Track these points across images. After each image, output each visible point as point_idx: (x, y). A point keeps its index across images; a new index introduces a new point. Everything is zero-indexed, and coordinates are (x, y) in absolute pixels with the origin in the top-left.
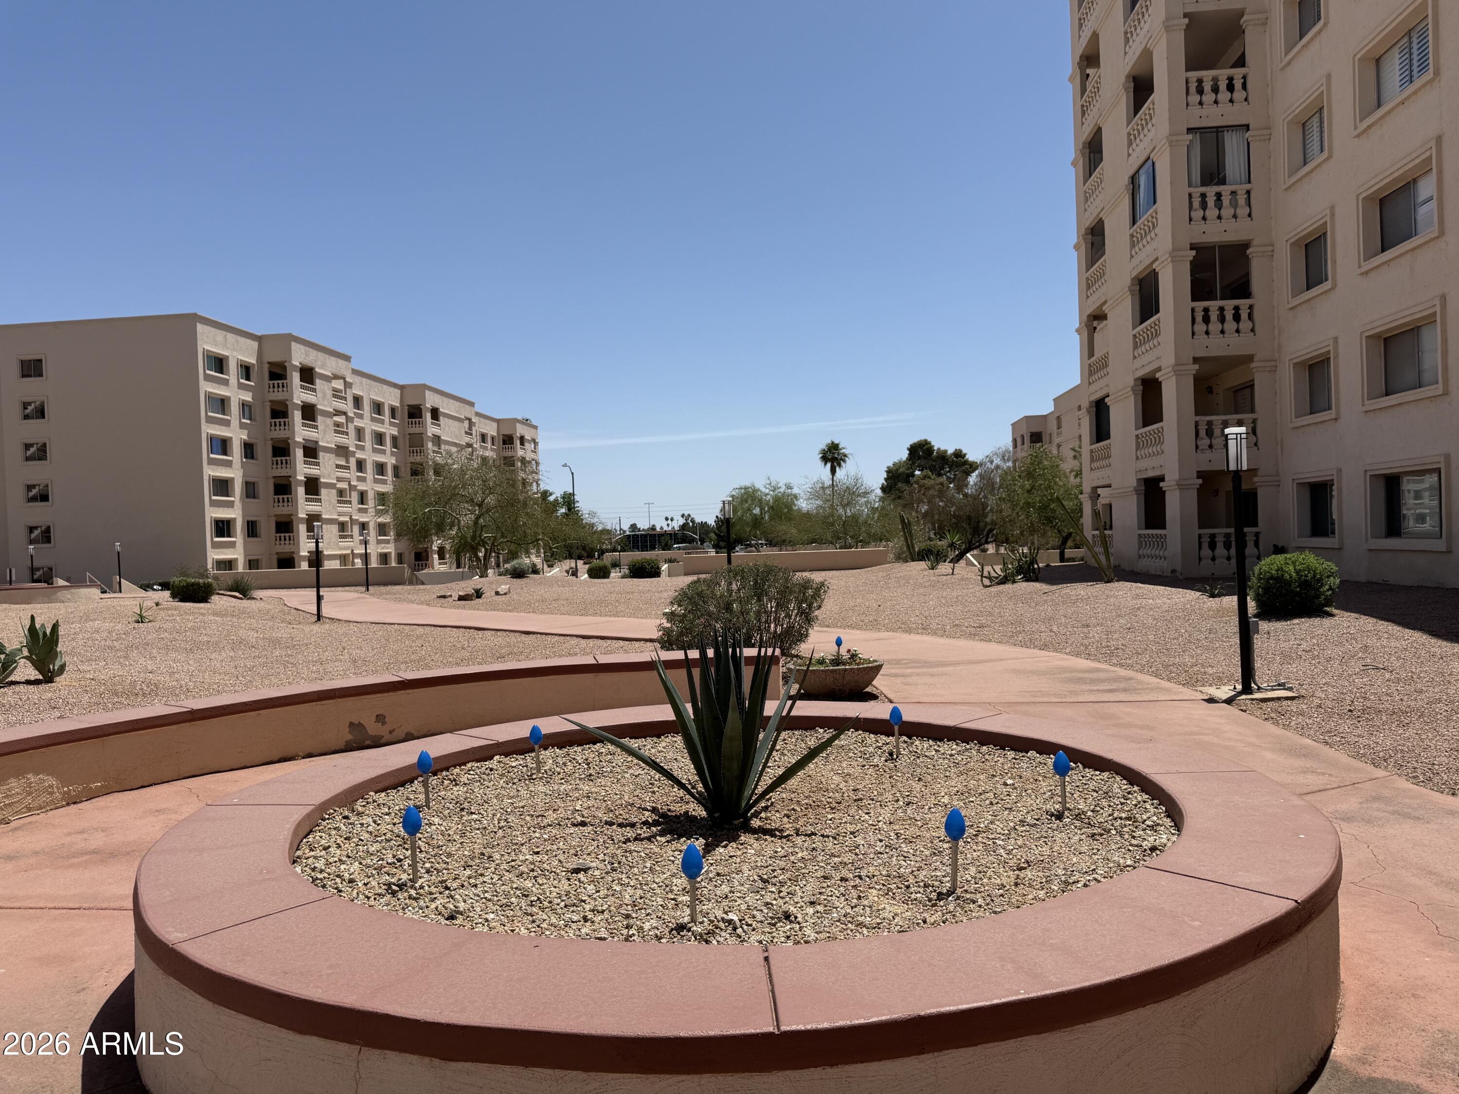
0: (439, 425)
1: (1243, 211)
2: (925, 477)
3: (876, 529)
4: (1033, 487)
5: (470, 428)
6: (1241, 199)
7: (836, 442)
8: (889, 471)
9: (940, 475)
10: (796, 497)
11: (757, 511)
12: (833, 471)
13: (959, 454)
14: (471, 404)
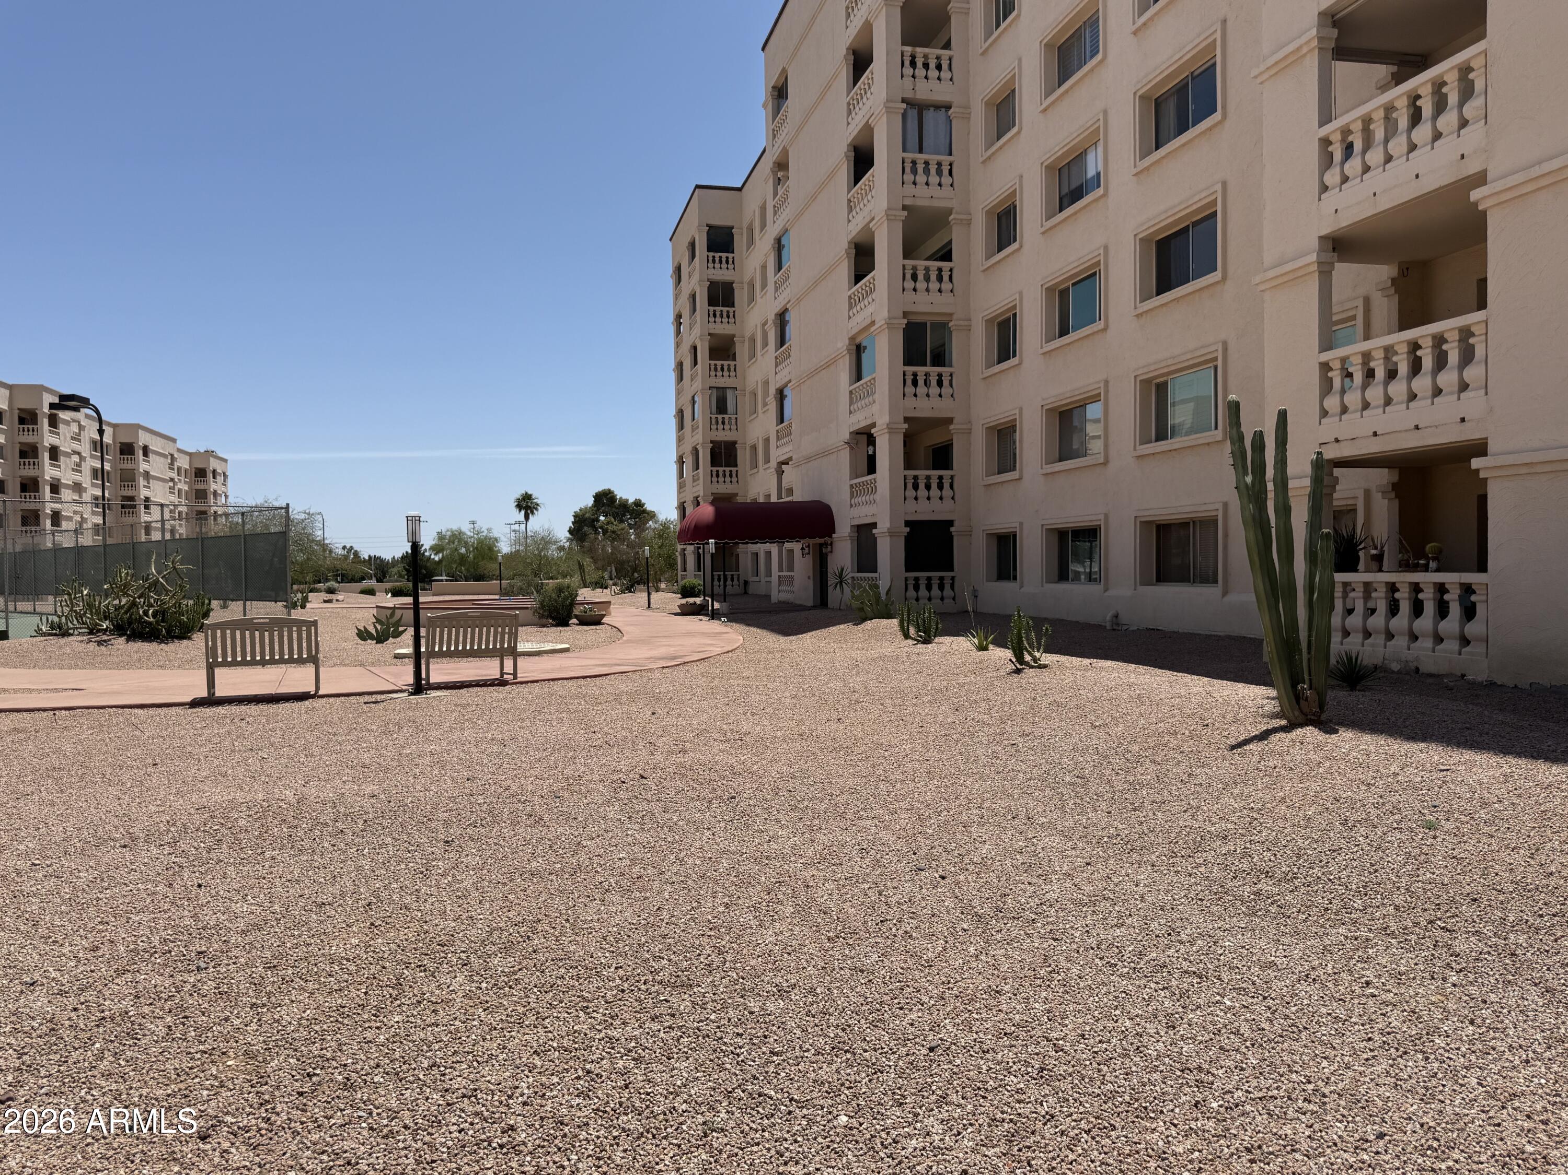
0: (148, 462)
1: (734, 427)
2: (609, 523)
3: (563, 568)
4: (662, 544)
5: (172, 464)
6: (733, 421)
7: (530, 493)
8: (576, 516)
9: (622, 521)
10: (496, 540)
11: (463, 550)
12: (527, 518)
13: (638, 504)
14: (174, 441)
